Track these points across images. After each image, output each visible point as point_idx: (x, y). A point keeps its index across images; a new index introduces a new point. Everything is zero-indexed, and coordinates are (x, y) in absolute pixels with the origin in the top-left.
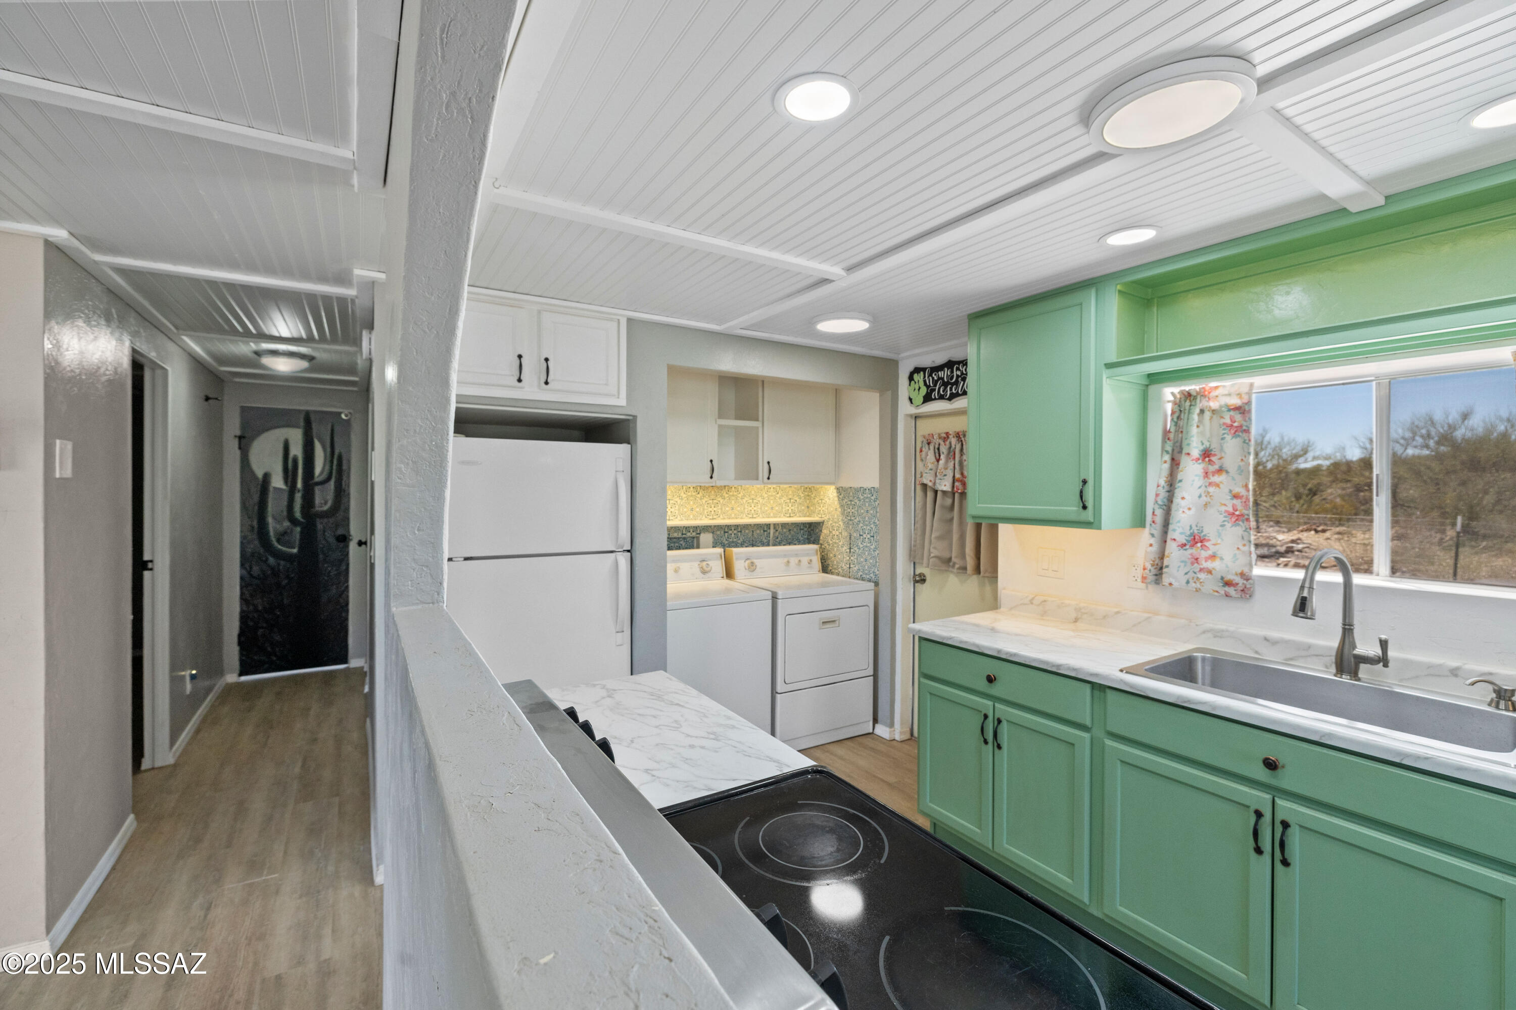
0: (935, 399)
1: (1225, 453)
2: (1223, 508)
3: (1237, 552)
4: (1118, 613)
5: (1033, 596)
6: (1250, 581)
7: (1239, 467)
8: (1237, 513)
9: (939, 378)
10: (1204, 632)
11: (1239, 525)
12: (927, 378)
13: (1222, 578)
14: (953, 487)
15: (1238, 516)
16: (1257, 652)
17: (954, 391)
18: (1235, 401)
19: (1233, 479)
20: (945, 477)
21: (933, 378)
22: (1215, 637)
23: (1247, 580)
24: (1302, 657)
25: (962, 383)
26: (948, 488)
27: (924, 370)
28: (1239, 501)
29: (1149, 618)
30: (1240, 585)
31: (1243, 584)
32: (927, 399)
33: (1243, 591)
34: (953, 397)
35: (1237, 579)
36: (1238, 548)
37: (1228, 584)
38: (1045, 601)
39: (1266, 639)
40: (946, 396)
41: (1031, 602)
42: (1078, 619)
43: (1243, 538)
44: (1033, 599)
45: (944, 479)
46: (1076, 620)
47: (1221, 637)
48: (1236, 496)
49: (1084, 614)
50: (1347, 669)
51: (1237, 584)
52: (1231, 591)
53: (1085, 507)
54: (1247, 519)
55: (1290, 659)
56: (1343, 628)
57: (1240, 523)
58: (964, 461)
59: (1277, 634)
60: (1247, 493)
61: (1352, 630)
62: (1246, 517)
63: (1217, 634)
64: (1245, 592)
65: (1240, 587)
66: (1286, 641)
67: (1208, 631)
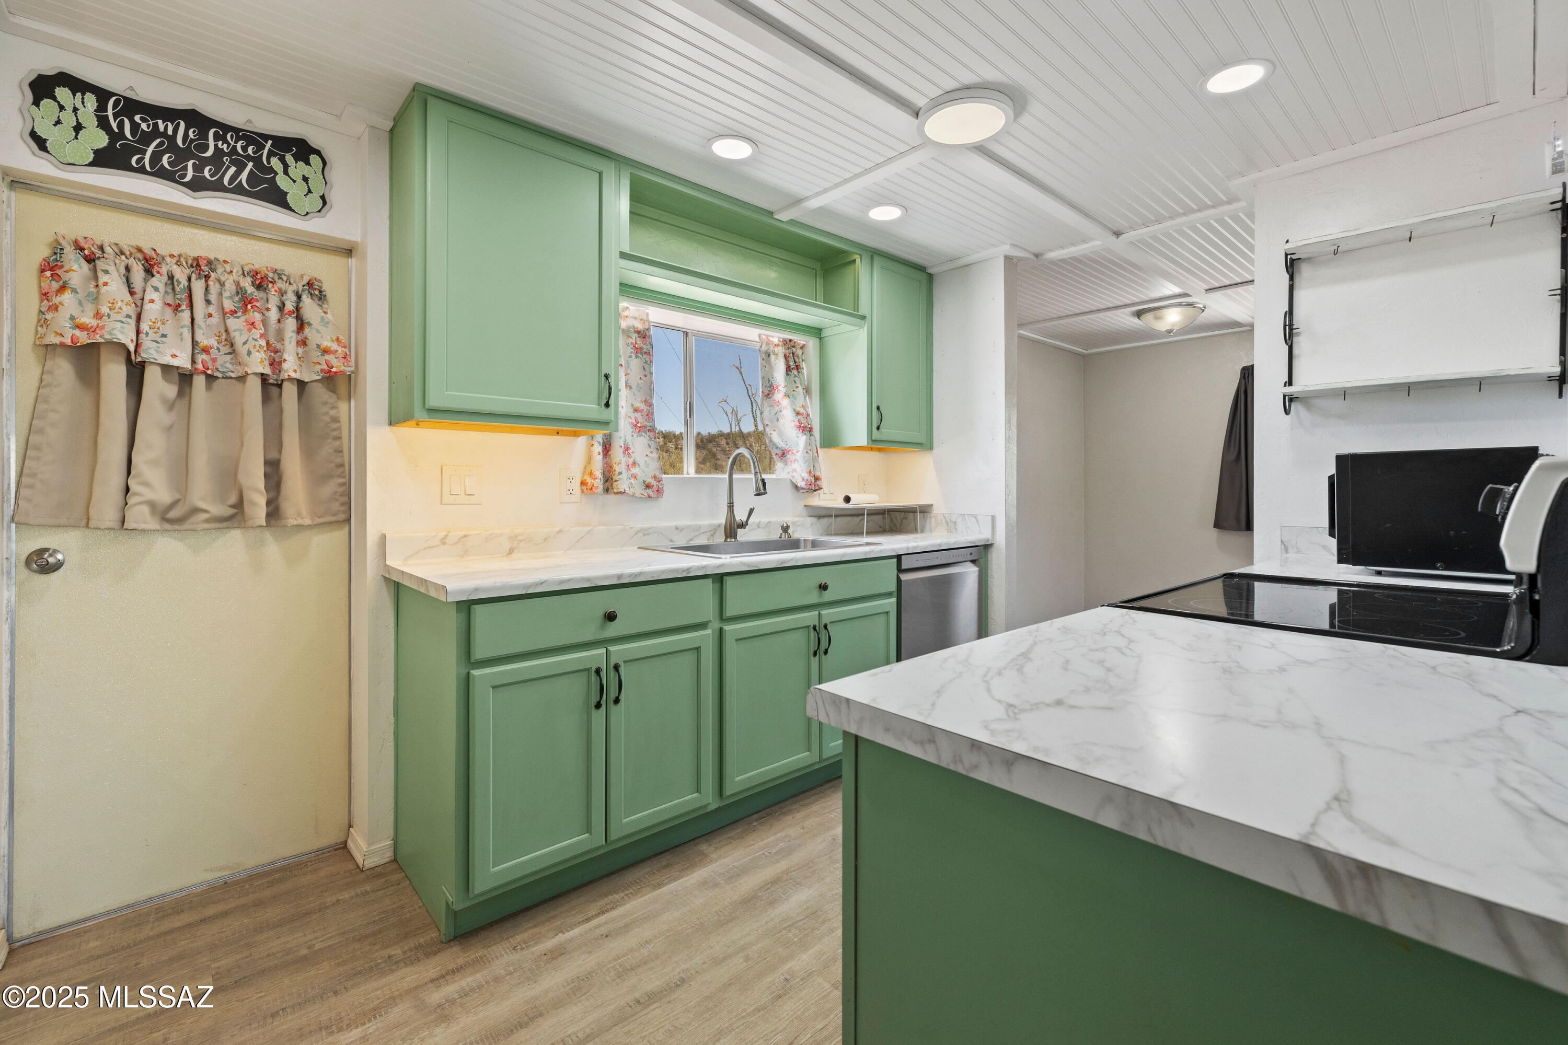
0: (141, 170)
1: (631, 370)
2: (632, 420)
3: (647, 459)
4: (560, 532)
5: (446, 533)
6: (661, 482)
7: (638, 384)
8: (639, 425)
9: (155, 133)
10: (636, 533)
11: (642, 435)
12: (110, 113)
13: (644, 482)
14: (193, 362)
15: (640, 427)
16: (671, 541)
17: (206, 173)
18: (640, 326)
19: (634, 395)
20: (164, 339)
21: (135, 127)
22: (644, 535)
23: (659, 481)
24: (696, 536)
25: (233, 170)
26: (183, 361)
27: (103, 95)
28: (639, 414)
29: (591, 530)
30: (655, 486)
31: (657, 485)
32: (102, 159)
33: (657, 491)
34: (197, 185)
35: (653, 482)
36: (647, 456)
37: (648, 486)
38: (466, 536)
39: (677, 528)
40: (184, 176)
41: (443, 542)
42: (513, 549)
43: (650, 446)
44: (446, 536)
45: (163, 342)
46: (511, 551)
47: (648, 535)
48: (636, 410)
49: (520, 541)
50: (733, 535)
51: (653, 486)
52: (649, 491)
53: (607, 405)
54: (649, 430)
55: (691, 540)
56: (728, 506)
57: (643, 433)
58: (210, 315)
59: (681, 523)
60: (648, 408)
61: (733, 506)
62: (648, 428)
63: (645, 532)
64: (659, 491)
65: (655, 488)
66: (688, 527)
67: (639, 531)
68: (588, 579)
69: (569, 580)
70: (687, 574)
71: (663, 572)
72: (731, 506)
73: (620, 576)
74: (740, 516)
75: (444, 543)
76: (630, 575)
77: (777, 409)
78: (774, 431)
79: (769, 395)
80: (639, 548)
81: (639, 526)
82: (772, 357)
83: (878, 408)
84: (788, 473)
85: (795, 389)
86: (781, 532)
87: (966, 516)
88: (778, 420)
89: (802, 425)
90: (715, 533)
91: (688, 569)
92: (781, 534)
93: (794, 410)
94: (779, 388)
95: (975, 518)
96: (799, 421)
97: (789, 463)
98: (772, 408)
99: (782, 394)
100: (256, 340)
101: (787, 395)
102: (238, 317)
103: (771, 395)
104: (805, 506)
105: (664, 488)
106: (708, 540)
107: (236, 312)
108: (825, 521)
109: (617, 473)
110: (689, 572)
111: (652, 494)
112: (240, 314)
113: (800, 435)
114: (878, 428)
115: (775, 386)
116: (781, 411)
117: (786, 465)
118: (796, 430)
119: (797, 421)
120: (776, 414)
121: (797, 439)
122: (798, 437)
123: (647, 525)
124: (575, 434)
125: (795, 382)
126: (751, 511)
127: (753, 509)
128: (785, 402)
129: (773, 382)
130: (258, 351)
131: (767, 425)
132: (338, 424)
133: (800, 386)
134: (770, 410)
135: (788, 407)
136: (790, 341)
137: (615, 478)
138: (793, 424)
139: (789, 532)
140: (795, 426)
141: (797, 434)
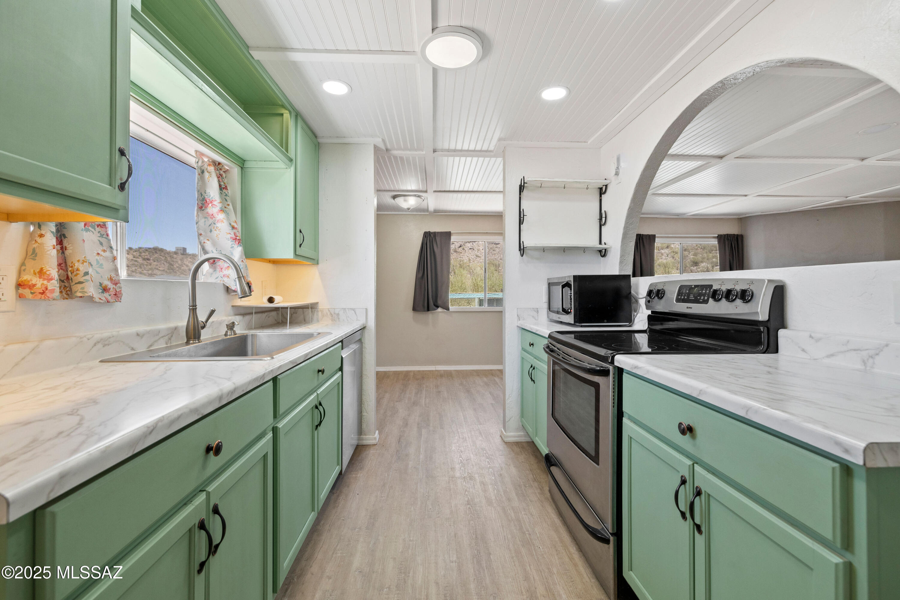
3: (98, 258)
6: (118, 285)
10: (95, 345)
13: (101, 284)
16: (133, 349)
22: (104, 346)
23: (116, 284)
24: (156, 341)
29: (37, 347)
30: (112, 289)
31: (113, 288)
33: (115, 295)
35: (110, 285)
36: (98, 254)
37: (105, 290)
39: (138, 335)
43: (101, 244)
47: (109, 344)
50: (197, 336)
51: (110, 289)
52: (106, 295)
53: (122, 188)
55: (151, 346)
56: (190, 309)
59: (142, 329)
61: (196, 309)
63: (105, 342)
64: (117, 295)
65: (112, 292)
66: (149, 332)
67: (99, 342)
68: (196, 410)
69: (179, 417)
71: (249, 382)
72: (193, 305)
77: (211, 221)
78: (208, 240)
79: (202, 207)
81: (97, 336)
82: (206, 175)
83: (300, 229)
84: (217, 278)
85: (227, 206)
87: (347, 309)
88: (211, 231)
89: (238, 238)
90: (172, 336)
93: (230, 224)
94: (215, 203)
95: (353, 310)
96: (235, 234)
97: (218, 270)
98: (206, 219)
99: (218, 208)
101: (222, 210)
103: (204, 208)
104: (232, 306)
105: (122, 292)
106: (167, 344)
108: (247, 318)
109: (81, 273)
110: (264, 379)
111: (109, 298)
113: (236, 246)
114: (301, 246)
115: (208, 200)
116: (214, 224)
117: (215, 271)
118: (231, 241)
119: (233, 233)
120: (210, 225)
121: (232, 249)
122: (232, 247)
123: (105, 334)
125: (226, 200)
126: (212, 312)
127: (215, 311)
128: (221, 216)
129: (206, 197)
131: (201, 234)
133: (231, 204)
134: (205, 221)
135: (224, 221)
136: (219, 162)
137: (76, 279)
138: (229, 236)
139: (234, 329)
140: (231, 238)
141: (233, 245)
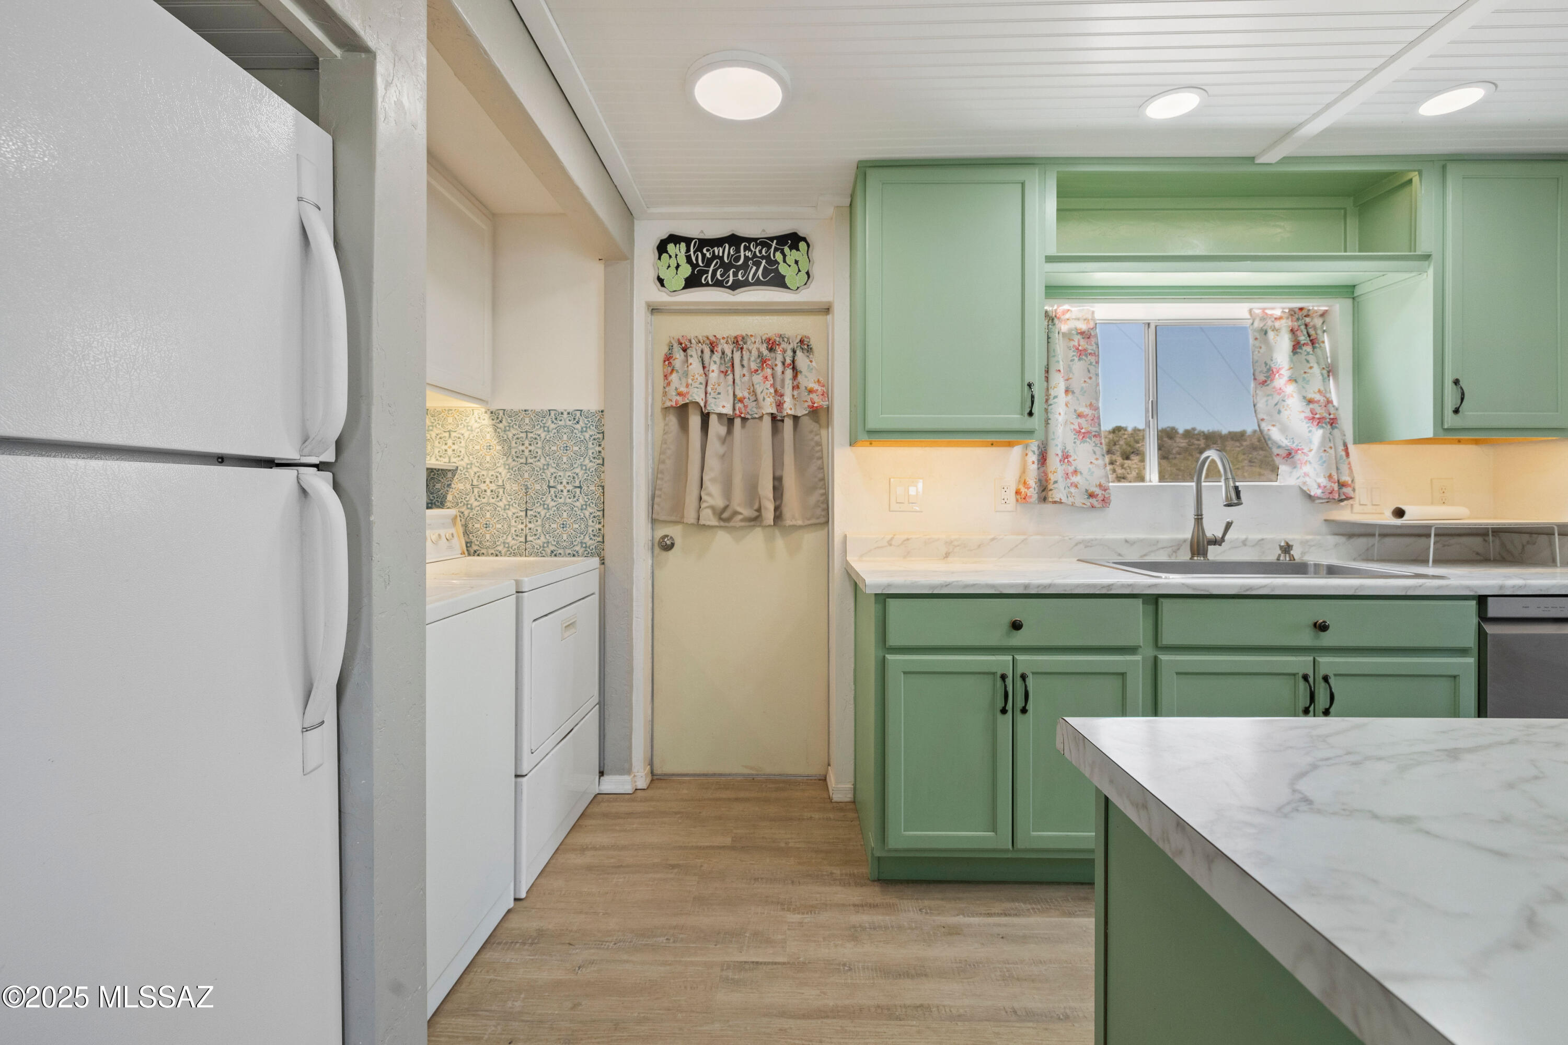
0: (707, 285)
1: (1073, 374)
2: (1072, 427)
3: (1091, 466)
4: (993, 539)
5: (891, 536)
6: (1107, 491)
7: (1082, 388)
8: (1083, 431)
9: (714, 257)
10: (1076, 545)
11: (1085, 441)
12: (692, 252)
13: (1087, 491)
14: (734, 409)
15: (1084, 433)
16: (1120, 555)
17: (740, 277)
18: (1083, 326)
19: (1078, 399)
20: (719, 396)
21: (704, 255)
23: (1105, 490)
24: (1152, 552)
25: (754, 268)
26: (728, 410)
27: (688, 241)
28: (1084, 419)
29: (1025, 539)
30: (1100, 495)
31: (1102, 494)
32: (688, 284)
33: (1103, 500)
34: (736, 286)
35: (1097, 491)
36: (1091, 463)
37: (1091, 495)
38: (908, 539)
39: (1126, 541)
40: (727, 282)
41: (890, 543)
42: (949, 553)
43: (1095, 453)
44: (892, 539)
45: (719, 398)
46: (947, 555)
47: (1091, 547)
48: (1080, 416)
49: (956, 546)
50: (1201, 552)
51: (1098, 495)
52: (1093, 501)
53: (1031, 414)
54: (1095, 436)
55: (1145, 555)
56: (1195, 519)
57: (1088, 440)
58: (744, 375)
59: (1132, 536)
60: (1094, 412)
61: (1202, 519)
62: (1094, 433)
63: (1088, 544)
64: (1105, 501)
65: (1100, 498)
66: (1142, 541)
67: (1080, 543)
68: (993, 586)
69: (974, 585)
70: (1108, 591)
71: (1078, 586)
72: (1199, 519)
73: (1026, 586)
74: (1213, 529)
75: (891, 545)
76: (1038, 586)
77: (1277, 398)
78: (1273, 426)
79: (1266, 381)
80: (1078, 560)
81: (1080, 537)
82: (1271, 335)
83: (1456, 382)
84: (1298, 478)
85: (1309, 371)
86: (1280, 552)
88: (1279, 412)
89: (1317, 416)
90: (1179, 549)
91: (1110, 586)
92: (1279, 555)
93: (1304, 398)
94: (1282, 372)
96: (1312, 411)
97: (1299, 466)
98: (1270, 397)
99: (1286, 378)
100: (767, 389)
101: (1293, 380)
102: (758, 374)
103: (1268, 382)
104: (1326, 520)
105: (1112, 498)
106: (1169, 556)
107: (757, 370)
108: (1362, 541)
109: (1052, 482)
110: (1111, 589)
111: (1096, 504)
112: (759, 371)
113: (1314, 429)
114: (1456, 411)
115: (1274, 370)
116: (1284, 401)
117: (1295, 467)
118: (1307, 423)
119: (1308, 411)
120: (1276, 404)
121: (1310, 434)
122: (1310, 431)
123: (1090, 536)
124: (1010, 444)
125: (1308, 361)
126: (1228, 526)
127: (1232, 523)
128: (1290, 389)
129: (1272, 365)
130: (769, 397)
131: (1263, 420)
132: (820, 448)
133: (1315, 366)
134: (1267, 401)
135: (1295, 395)
136: (1301, 309)
137: (1051, 487)
138: (1303, 415)
139: (1292, 552)
140: (1306, 417)
141: (1310, 428)
